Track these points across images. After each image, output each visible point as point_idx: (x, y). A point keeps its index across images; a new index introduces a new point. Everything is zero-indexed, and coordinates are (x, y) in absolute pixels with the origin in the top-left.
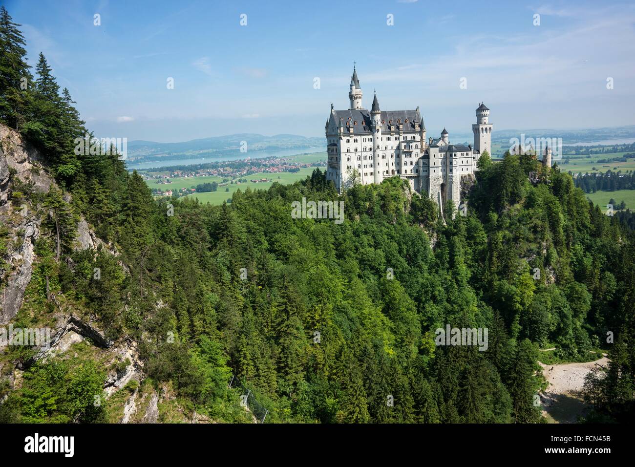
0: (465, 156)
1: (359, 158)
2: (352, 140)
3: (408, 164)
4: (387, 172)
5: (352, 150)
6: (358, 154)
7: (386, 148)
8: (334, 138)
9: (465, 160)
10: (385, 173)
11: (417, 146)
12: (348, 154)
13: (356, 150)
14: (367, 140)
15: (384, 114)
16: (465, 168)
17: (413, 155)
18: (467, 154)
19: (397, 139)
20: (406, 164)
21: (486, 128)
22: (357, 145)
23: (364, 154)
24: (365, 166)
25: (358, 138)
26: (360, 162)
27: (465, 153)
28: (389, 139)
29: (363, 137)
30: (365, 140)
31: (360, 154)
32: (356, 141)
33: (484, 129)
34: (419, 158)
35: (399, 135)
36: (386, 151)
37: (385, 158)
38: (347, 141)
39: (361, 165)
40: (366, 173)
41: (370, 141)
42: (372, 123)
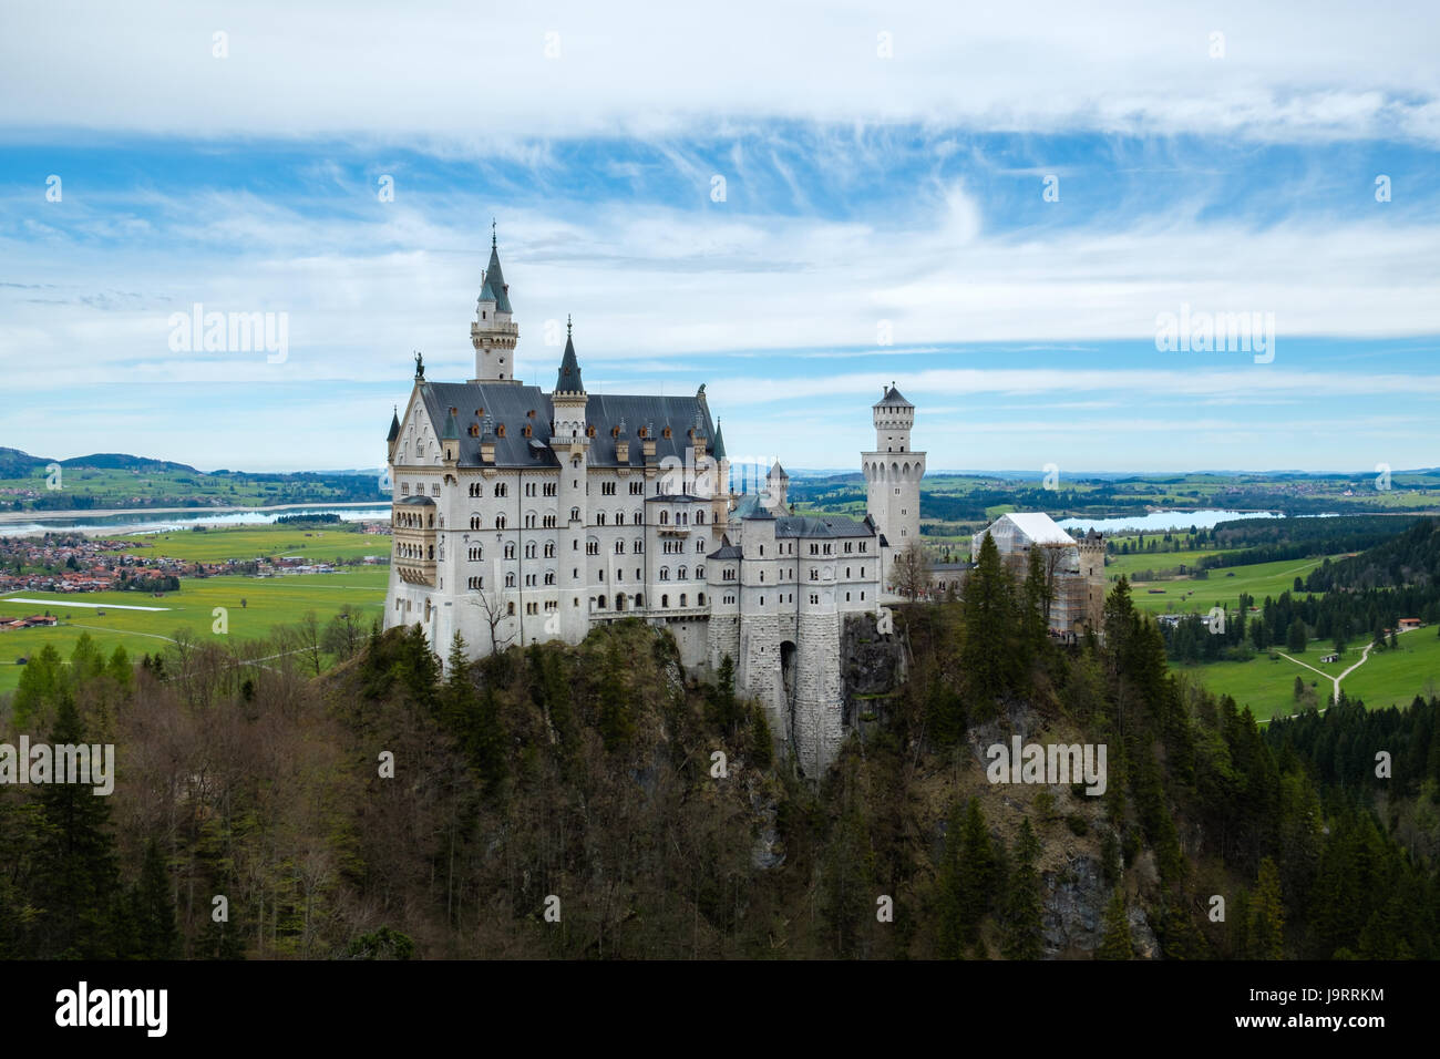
0: (855, 552)
1: (509, 552)
2: (488, 488)
3: (673, 574)
4: (602, 601)
5: (488, 522)
6: (508, 537)
7: (601, 519)
8: (422, 479)
9: (855, 567)
10: (595, 605)
11: (700, 517)
12: (474, 536)
13: (501, 523)
14: (540, 491)
15: (595, 404)
16: (855, 592)
17: (690, 546)
18: (862, 547)
19: (635, 489)
20: (664, 575)
21: (906, 465)
22: (508, 507)
23: (527, 536)
24: (531, 580)
25: (510, 481)
26: (512, 565)
27: (855, 543)
28: (609, 489)
29: (528, 479)
30: (530, 490)
31: (513, 536)
32: (500, 491)
33: (901, 467)
34: (708, 557)
35: (644, 475)
36: (599, 528)
37: (596, 554)
38: (471, 489)
39: (517, 576)
40: (532, 602)
41: (549, 493)
42: (558, 431)
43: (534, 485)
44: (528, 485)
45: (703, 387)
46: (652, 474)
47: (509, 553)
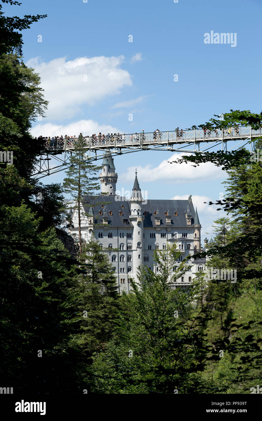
2: (106, 235)
5: (106, 247)
6: (113, 253)
7: (150, 247)
11: (189, 246)
13: (110, 248)
14: (125, 236)
17: (185, 258)
19: (163, 236)
20: (175, 269)
22: (113, 241)
23: (121, 253)
24: (123, 270)
25: (114, 232)
26: (115, 264)
28: (152, 236)
29: (121, 231)
30: (122, 235)
31: (115, 253)
32: (110, 235)
34: (192, 262)
35: (167, 230)
36: (148, 251)
37: (148, 261)
38: (99, 235)
39: (117, 268)
40: (123, 278)
41: (129, 237)
42: (132, 213)
43: (123, 233)
44: (121, 233)
45: (191, 196)
46: (170, 230)
47: (114, 259)
